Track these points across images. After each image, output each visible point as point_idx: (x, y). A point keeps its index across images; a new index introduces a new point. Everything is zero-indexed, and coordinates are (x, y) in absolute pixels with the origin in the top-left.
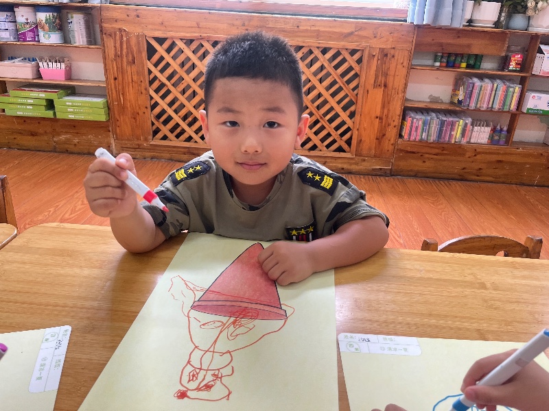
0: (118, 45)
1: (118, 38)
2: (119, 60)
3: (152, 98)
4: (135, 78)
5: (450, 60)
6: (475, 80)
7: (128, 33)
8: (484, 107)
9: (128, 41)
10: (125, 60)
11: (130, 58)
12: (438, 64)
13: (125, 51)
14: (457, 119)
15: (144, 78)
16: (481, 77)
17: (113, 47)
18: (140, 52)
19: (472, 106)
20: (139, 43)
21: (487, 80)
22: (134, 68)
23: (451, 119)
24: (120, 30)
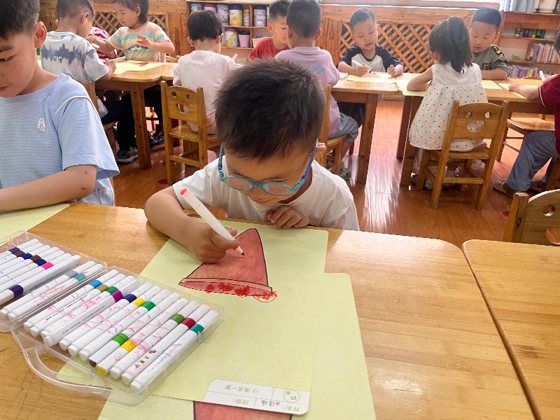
0: (326, 27)
1: (326, 24)
2: (325, 36)
4: (333, 47)
5: (525, 32)
6: (540, 44)
7: (332, 21)
8: (546, 61)
9: (332, 25)
11: (332, 35)
12: (518, 35)
14: (528, 68)
16: (544, 43)
18: (338, 31)
19: (538, 60)
20: (338, 26)
21: (547, 45)
23: (525, 68)
24: (329, 19)
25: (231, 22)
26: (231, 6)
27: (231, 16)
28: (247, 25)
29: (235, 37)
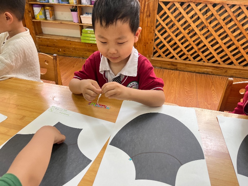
2: (142, 14)
3: (156, 35)
4: (149, 25)
9: (148, 4)
10: (145, 14)
13: (146, 9)
15: (154, 25)
18: (154, 10)
20: (154, 5)
22: (149, 19)
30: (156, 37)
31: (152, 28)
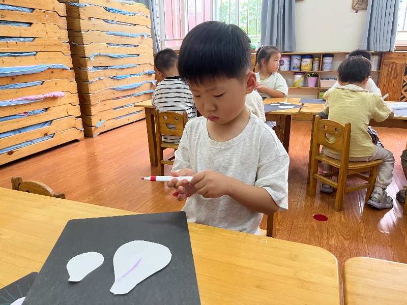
0: (390, 69)
1: (391, 66)
2: (389, 76)
3: (402, 94)
4: (395, 85)
7: (396, 64)
9: (396, 68)
10: (392, 76)
11: (395, 76)
13: (393, 72)
15: (400, 85)
17: (387, 71)
18: (401, 72)
20: (402, 68)
22: (396, 80)
24: (393, 63)
25: (302, 68)
26: (304, 56)
27: (303, 64)
28: (316, 69)
29: (302, 79)
30: (403, 96)
31: (399, 88)
